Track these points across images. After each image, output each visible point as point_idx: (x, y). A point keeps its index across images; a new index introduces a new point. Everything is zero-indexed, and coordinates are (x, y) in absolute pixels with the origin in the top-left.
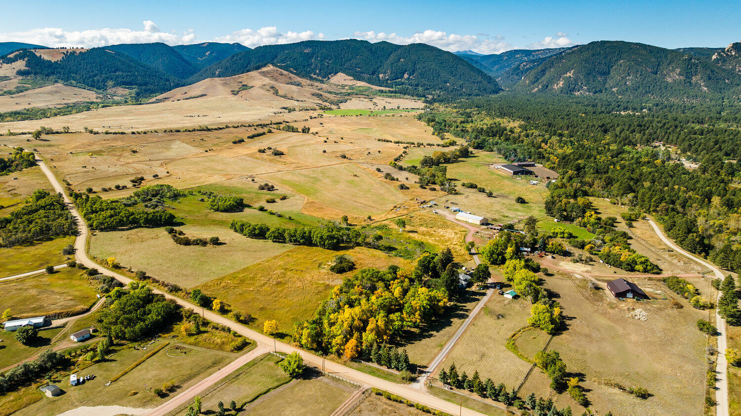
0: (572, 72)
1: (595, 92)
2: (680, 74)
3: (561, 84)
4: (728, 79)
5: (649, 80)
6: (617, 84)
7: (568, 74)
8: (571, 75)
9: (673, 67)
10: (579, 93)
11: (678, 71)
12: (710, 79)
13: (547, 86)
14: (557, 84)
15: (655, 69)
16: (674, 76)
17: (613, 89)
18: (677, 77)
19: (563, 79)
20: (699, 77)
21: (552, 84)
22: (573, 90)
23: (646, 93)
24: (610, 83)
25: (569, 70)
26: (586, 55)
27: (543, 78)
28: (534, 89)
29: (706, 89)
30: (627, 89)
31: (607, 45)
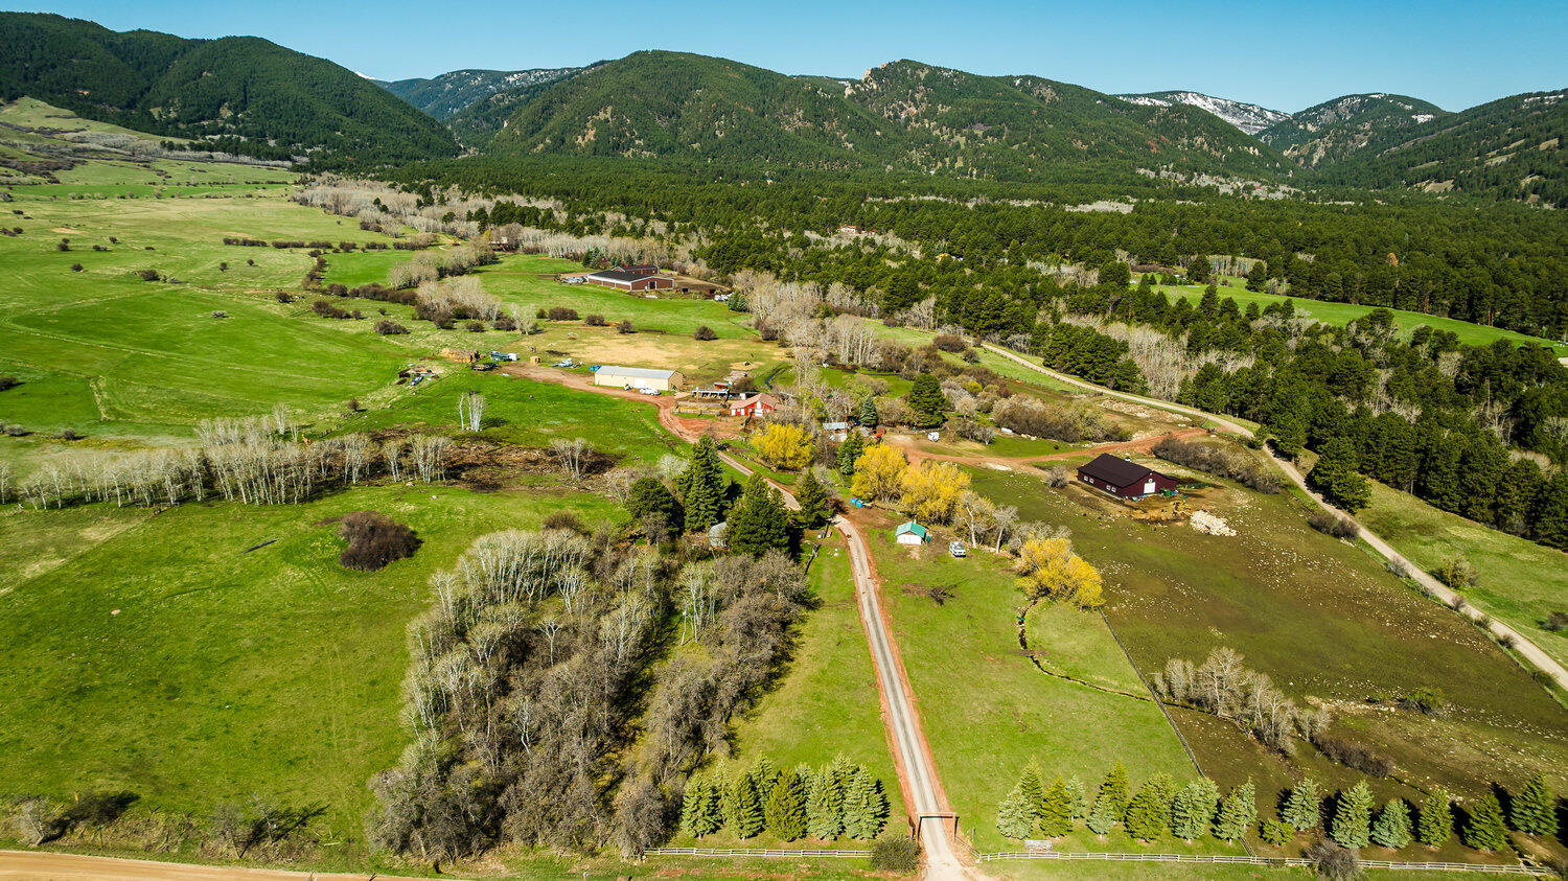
0: (609, 109)
1: (662, 151)
2: (805, 119)
3: (591, 134)
4: (880, 129)
5: (756, 128)
6: (700, 136)
7: (602, 116)
8: (608, 116)
9: (790, 105)
10: (629, 154)
11: (801, 113)
12: (853, 127)
13: (563, 141)
14: (583, 137)
15: (762, 108)
16: (795, 122)
17: (695, 146)
18: (800, 125)
19: (594, 124)
20: (835, 124)
21: (573, 135)
22: (618, 146)
23: (754, 153)
24: (685, 134)
25: (602, 106)
26: (631, 76)
27: (551, 124)
28: (535, 146)
29: (851, 146)
30: (720, 145)
31: (666, 59)
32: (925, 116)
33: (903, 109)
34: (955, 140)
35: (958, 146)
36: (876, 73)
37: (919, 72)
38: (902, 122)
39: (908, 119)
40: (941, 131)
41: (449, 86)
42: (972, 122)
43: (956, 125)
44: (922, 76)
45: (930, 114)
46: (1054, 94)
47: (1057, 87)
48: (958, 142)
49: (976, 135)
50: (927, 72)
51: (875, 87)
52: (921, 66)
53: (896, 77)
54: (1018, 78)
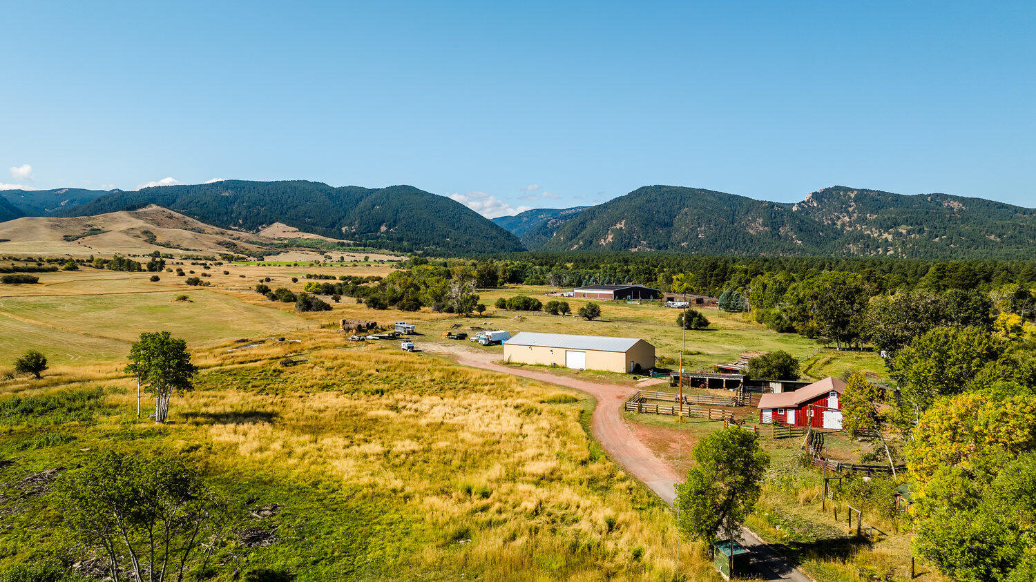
0: (623, 222)
1: (659, 248)
2: (764, 225)
3: (610, 238)
4: (822, 231)
5: (728, 230)
6: (687, 237)
7: (618, 226)
8: (622, 226)
9: (752, 216)
10: (636, 250)
11: (761, 221)
12: (801, 230)
13: (591, 242)
14: (605, 239)
15: (731, 219)
16: (757, 227)
17: (683, 245)
18: (761, 228)
19: (612, 231)
20: (788, 228)
21: (598, 239)
22: (628, 246)
23: (727, 247)
24: (676, 237)
25: (619, 220)
26: (638, 201)
27: (584, 232)
28: (572, 246)
29: (800, 242)
30: (701, 243)
31: (662, 190)
32: (857, 221)
33: (839, 218)
34: (884, 237)
35: (886, 240)
36: (816, 196)
37: (849, 193)
38: (839, 227)
39: (843, 225)
40: (872, 231)
41: (525, 219)
42: (896, 224)
43: (884, 226)
44: (852, 196)
45: (863, 220)
46: (961, 205)
47: (963, 200)
48: (886, 238)
49: (901, 233)
50: (856, 192)
51: (815, 205)
52: (852, 190)
53: (831, 197)
54: (930, 195)
